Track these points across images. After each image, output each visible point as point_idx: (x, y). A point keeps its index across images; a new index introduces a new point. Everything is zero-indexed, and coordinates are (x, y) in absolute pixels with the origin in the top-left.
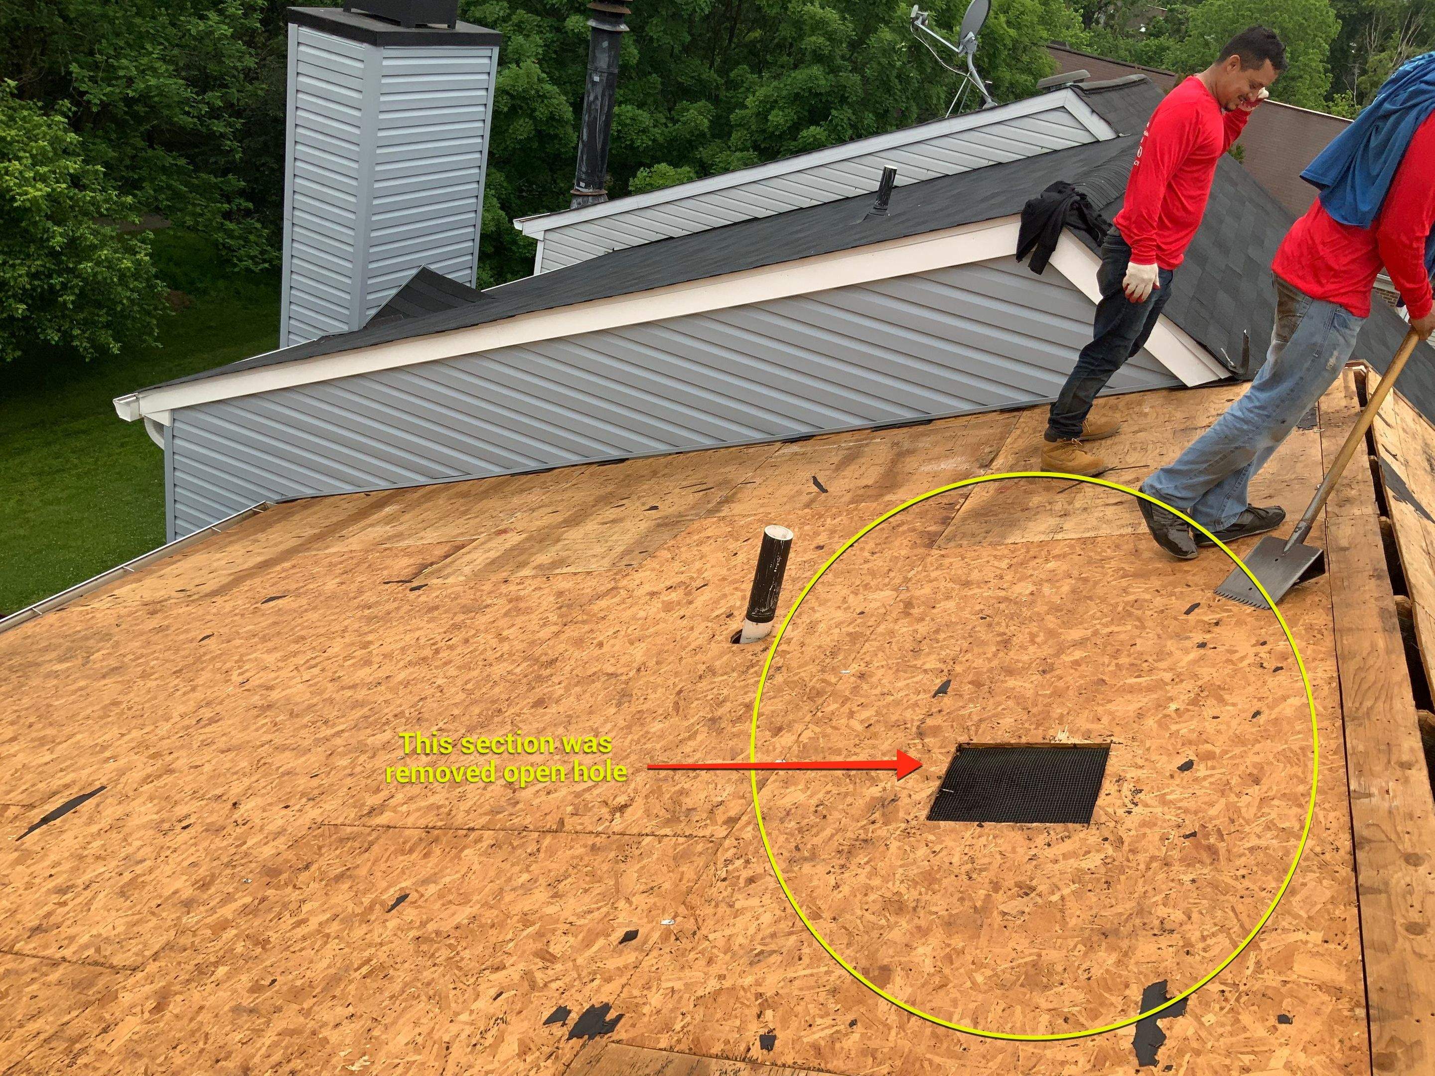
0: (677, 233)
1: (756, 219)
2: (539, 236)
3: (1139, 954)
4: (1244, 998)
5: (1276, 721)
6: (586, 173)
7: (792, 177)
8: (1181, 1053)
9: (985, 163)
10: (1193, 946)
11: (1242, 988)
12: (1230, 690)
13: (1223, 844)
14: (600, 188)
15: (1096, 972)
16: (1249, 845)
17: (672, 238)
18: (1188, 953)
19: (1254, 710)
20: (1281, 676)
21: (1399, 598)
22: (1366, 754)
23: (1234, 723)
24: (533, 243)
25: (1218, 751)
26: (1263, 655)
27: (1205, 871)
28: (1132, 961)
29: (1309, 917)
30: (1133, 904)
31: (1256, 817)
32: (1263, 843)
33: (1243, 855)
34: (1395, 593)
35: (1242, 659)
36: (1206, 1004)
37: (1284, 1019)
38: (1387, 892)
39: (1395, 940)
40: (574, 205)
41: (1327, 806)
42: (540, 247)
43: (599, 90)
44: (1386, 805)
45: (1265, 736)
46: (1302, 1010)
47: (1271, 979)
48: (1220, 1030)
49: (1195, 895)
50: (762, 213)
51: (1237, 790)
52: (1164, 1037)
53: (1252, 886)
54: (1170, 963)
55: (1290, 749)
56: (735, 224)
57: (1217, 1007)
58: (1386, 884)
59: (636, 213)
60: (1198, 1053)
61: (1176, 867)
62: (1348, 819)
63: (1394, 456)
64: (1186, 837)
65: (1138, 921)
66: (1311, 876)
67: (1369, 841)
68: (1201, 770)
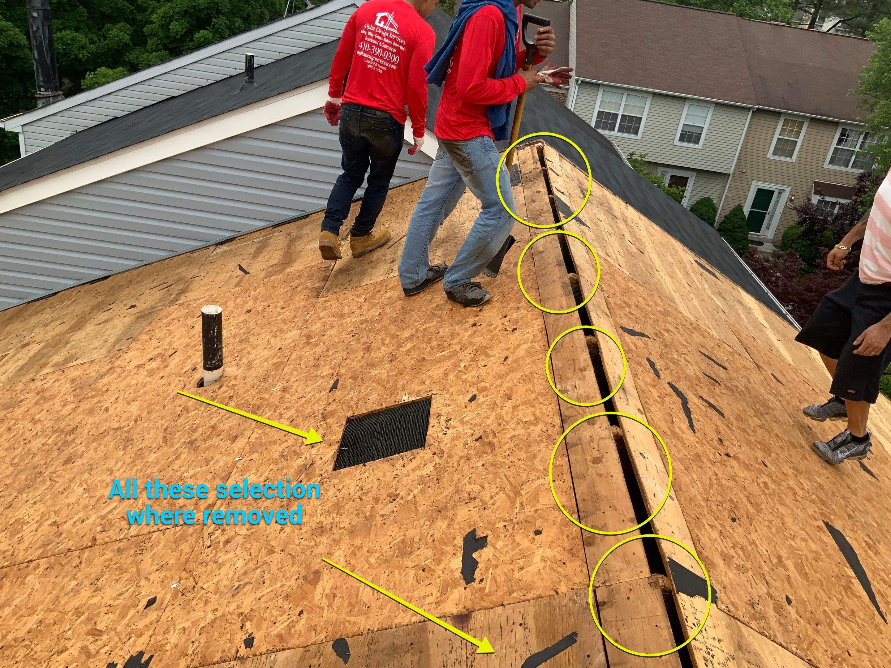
0: (120, 114)
1: (173, 97)
2: (19, 130)
3: (459, 517)
4: (517, 526)
5: (516, 361)
6: (43, 81)
7: (191, 67)
8: (487, 569)
9: (314, 45)
10: (486, 504)
11: (515, 521)
12: (491, 348)
13: (497, 439)
14: (57, 90)
15: (437, 536)
16: (509, 436)
17: (116, 118)
18: (485, 509)
19: (504, 357)
20: (517, 333)
21: (571, 275)
22: (563, 368)
23: (495, 367)
24: (16, 135)
25: (488, 385)
26: (506, 323)
27: (489, 457)
28: (456, 523)
29: (544, 469)
30: (452, 488)
31: (512, 419)
32: (517, 433)
33: (507, 442)
34: (569, 272)
35: (496, 327)
36: (497, 536)
37: (538, 533)
38: (581, 444)
39: (588, 470)
40: (40, 105)
41: (546, 403)
42: (21, 138)
43: (39, 23)
44: (576, 394)
45: (512, 370)
46: (545, 524)
47: (529, 511)
48: (506, 549)
49: (484, 473)
50: (176, 93)
51: (500, 406)
52: (477, 563)
53: (513, 460)
54: (476, 517)
55: (525, 374)
56: (159, 102)
57: (503, 536)
58: (580, 439)
59: (87, 104)
60: (496, 567)
61: (474, 459)
62: (557, 408)
63: (562, 193)
64: (477, 440)
65: (456, 498)
66: (543, 445)
67: (569, 417)
68: (481, 399)
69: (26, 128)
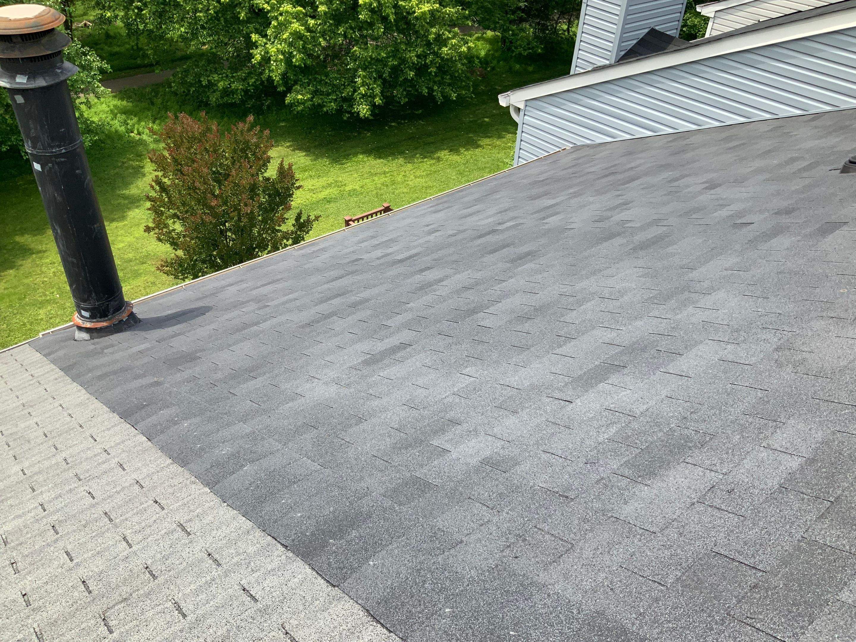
0: (804, 8)
2: (712, 15)
17: (800, 12)
24: (708, 19)
42: (711, 22)
69: (718, 14)
